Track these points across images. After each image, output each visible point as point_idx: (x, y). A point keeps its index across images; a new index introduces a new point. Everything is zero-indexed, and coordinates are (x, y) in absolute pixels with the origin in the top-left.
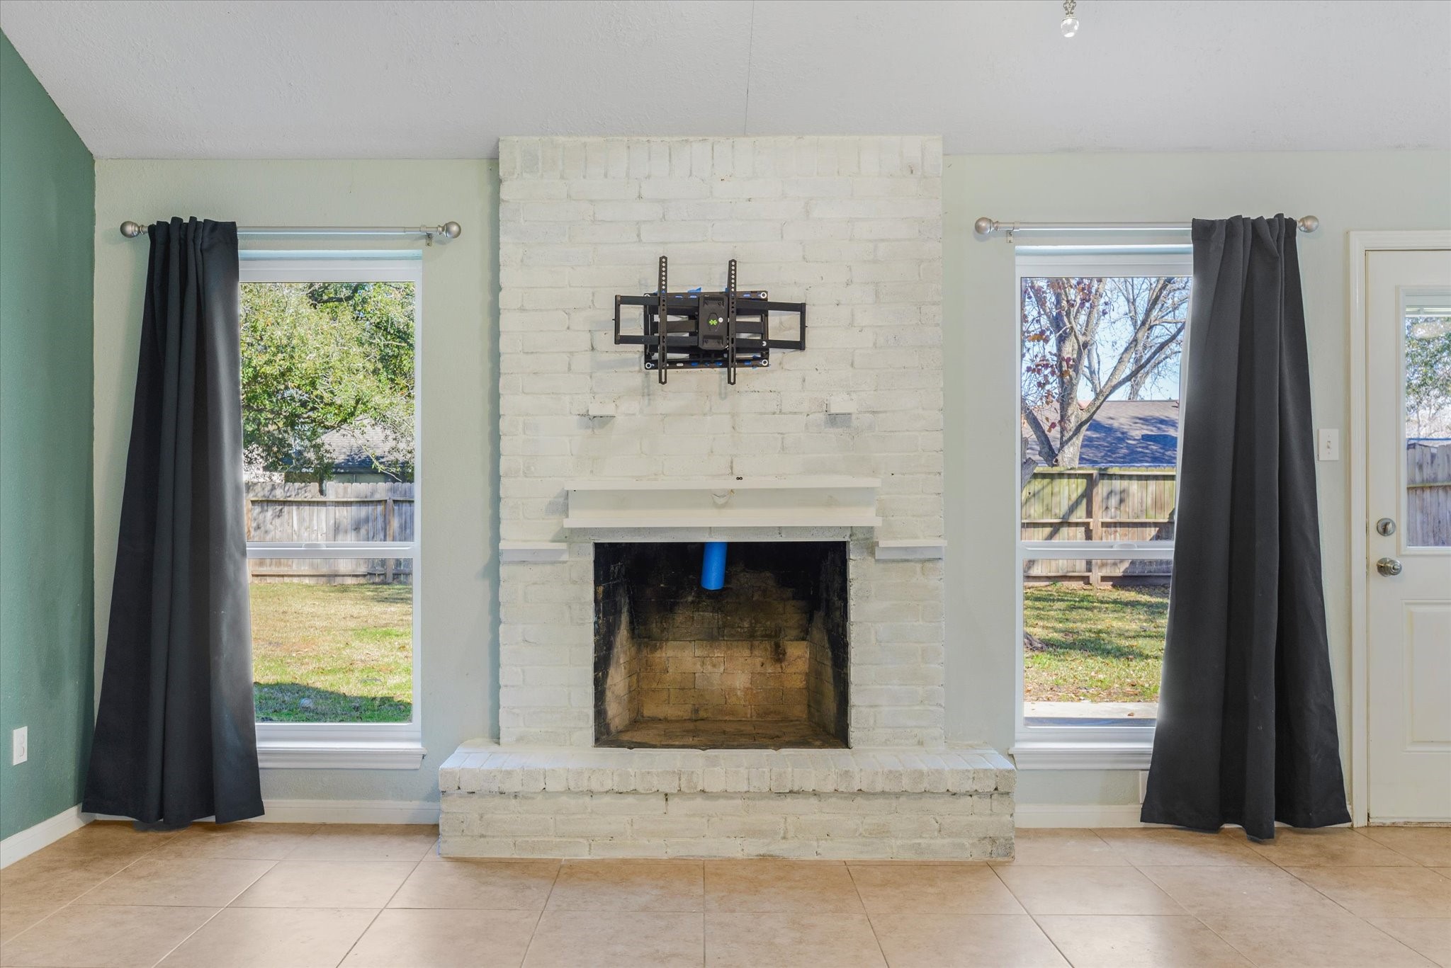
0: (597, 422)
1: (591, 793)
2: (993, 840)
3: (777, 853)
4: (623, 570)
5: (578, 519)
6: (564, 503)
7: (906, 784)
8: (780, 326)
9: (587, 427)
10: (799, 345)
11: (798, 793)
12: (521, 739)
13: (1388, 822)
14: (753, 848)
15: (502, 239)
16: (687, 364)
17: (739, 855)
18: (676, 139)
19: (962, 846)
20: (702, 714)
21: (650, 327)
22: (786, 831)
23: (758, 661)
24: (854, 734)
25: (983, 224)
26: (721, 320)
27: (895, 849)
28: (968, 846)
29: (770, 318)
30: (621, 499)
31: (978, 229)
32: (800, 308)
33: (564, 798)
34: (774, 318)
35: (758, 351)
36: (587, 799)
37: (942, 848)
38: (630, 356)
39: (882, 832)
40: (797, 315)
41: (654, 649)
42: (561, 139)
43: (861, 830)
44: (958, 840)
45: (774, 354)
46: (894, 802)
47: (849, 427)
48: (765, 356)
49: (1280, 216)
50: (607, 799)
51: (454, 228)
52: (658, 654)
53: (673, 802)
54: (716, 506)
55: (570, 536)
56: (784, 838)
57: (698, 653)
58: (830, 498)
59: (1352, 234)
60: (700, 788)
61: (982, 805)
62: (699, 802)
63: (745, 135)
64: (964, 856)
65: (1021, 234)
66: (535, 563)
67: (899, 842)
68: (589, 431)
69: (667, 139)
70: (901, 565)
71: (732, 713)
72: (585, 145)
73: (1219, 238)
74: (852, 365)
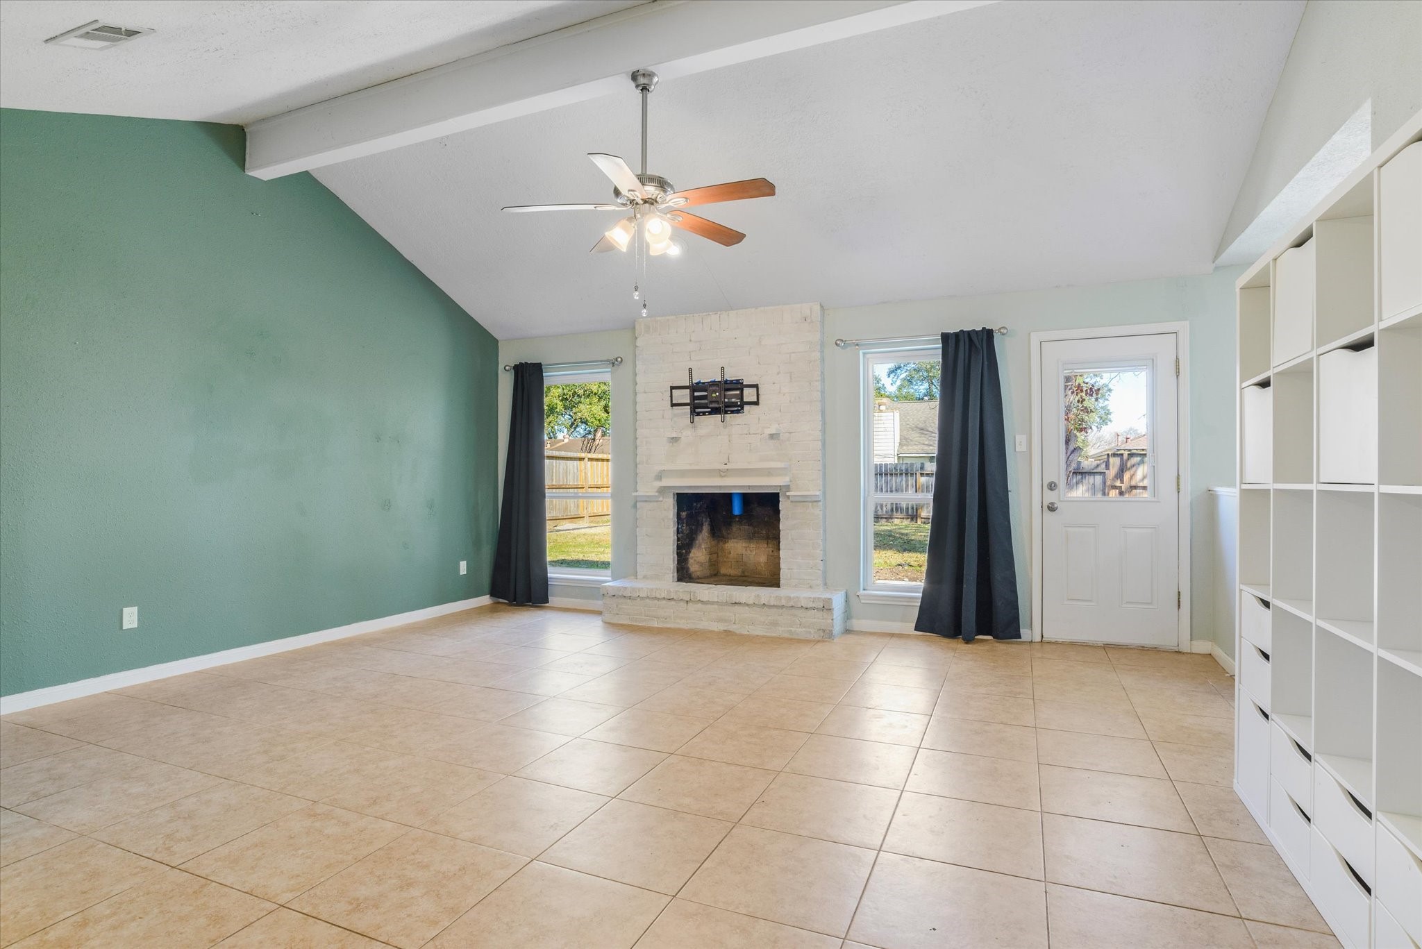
0: (675, 440)
1: (658, 599)
2: (824, 631)
3: (731, 630)
4: (705, 506)
5: (666, 482)
6: (659, 477)
7: (783, 602)
8: (749, 395)
9: (671, 442)
10: (756, 403)
11: (738, 603)
12: (645, 577)
13: (1053, 640)
14: (721, 627)
15: (637, 363)
16: (710, 413)
17: (716, 630)
18: (704, 314)
19: (810, 632)
20: (746, 574)
21: (693, 398)
22: (735, 620)
23: (771, 549)
24: (782, 582)
25: (838, 342)
26: (717, 394)
27: (780, 631)
28: (812, 632)
29: (744, 391)
30: (682, 473)
31: (836, 344)
32: (756, 386)
33: (647, 600)
34: (746, 391)
35: (738, 408)
36: (656, 601)
37: (800, 632)
38: (686, 411)
39: (775, 624)
40: (755, 389)
41: (725, 543)
42: (659, 318)
43: (766, 622)
44: (808, 630)
45: (746, 408)
46: (781, 611)
47: (779, 440)
48: (742, 408)
49: (984, 328)
50: (664, 602)
51: (619, 359)
52: (726, 545)
53: (690, 604)
54: (721, 476)
55: (663, 490)
56: (734, 623)
57: (744, 545)
58: (769, 472)
59: (1032, 334)
60: (698, 599)
61: (819, 614)
62: (700, 605)
63: (732, 310)
64: (811, 637)
65: (863, 345)
66: (650, 501)
67: (783, 629)
68: (671, 444)
69: (701, 314)
70: (802, 503)
71: (760, 574)
72: (668, 320)
73: (952, 342)
74: (780, 411)
